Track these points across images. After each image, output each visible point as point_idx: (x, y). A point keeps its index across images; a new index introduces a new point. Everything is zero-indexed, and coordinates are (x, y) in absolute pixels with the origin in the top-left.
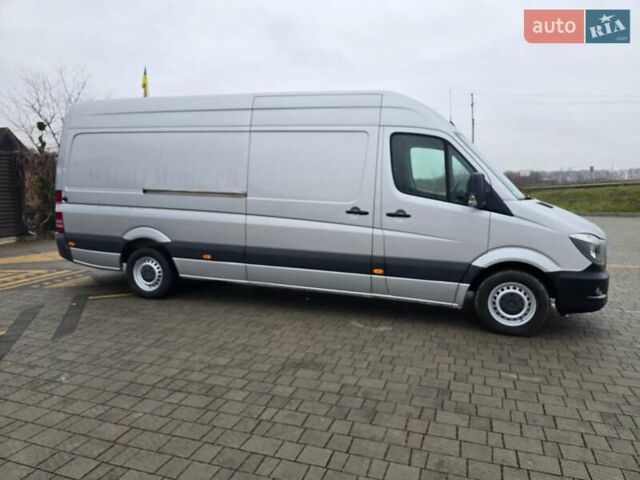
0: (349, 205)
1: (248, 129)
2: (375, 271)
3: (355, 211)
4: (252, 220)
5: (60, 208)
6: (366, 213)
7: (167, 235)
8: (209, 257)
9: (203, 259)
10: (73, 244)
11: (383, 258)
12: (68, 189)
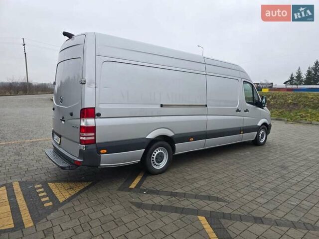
0: (236, 108)
1: (205, 73)
2: (241, 133)
3: (238, 111)
4: (209, 117)
8: (193, 139)
9: (190, 141)
10: (105, 151)
11: (243, 127)
12: (101, 106)
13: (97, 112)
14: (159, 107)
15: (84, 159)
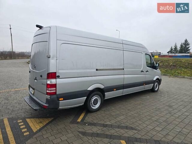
2: (144, 85)
3: (142, 71)
7: (103, 85)
10: (62, 99)
11: (145, 81)
12: (60, 71)
13: (57, 75)
14: (95, 70)
15: (49, 104)
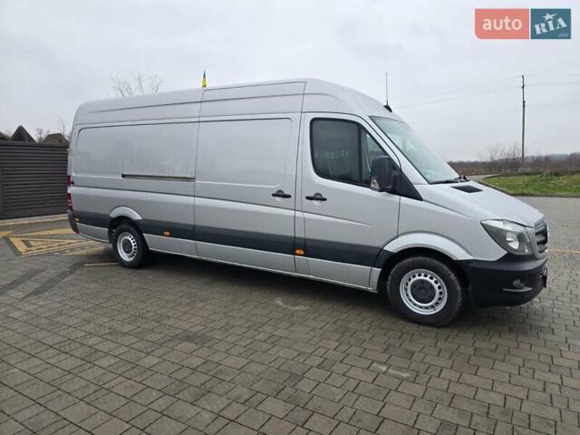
0: (275, 188)
1: (196, 120)
2: (298, 252)
3: (280, 194)
4: (199, 201)
5: (71, 190)
6: (289, 196)
7: (139, 214)
8: (168, 233)
9: (163, 235)
10: (78, 219)
